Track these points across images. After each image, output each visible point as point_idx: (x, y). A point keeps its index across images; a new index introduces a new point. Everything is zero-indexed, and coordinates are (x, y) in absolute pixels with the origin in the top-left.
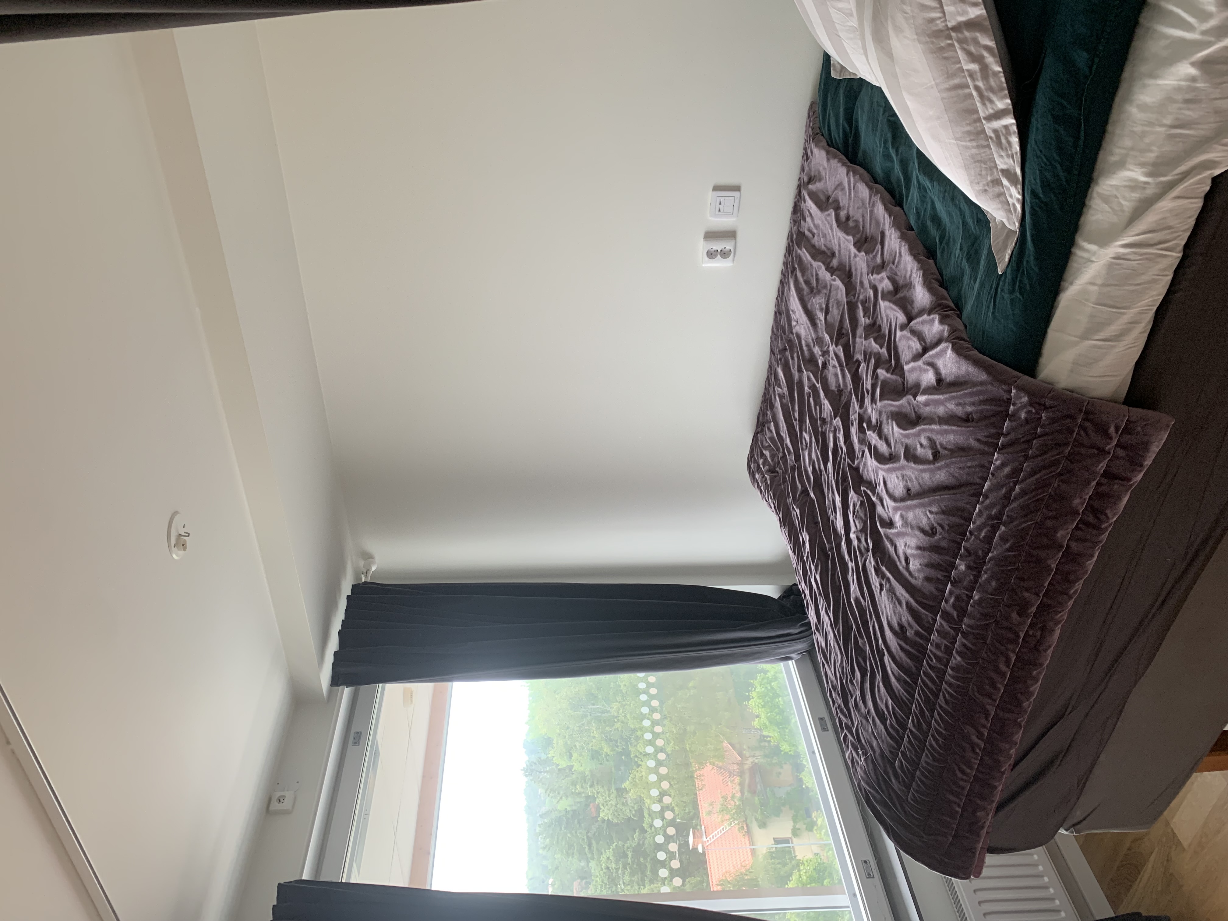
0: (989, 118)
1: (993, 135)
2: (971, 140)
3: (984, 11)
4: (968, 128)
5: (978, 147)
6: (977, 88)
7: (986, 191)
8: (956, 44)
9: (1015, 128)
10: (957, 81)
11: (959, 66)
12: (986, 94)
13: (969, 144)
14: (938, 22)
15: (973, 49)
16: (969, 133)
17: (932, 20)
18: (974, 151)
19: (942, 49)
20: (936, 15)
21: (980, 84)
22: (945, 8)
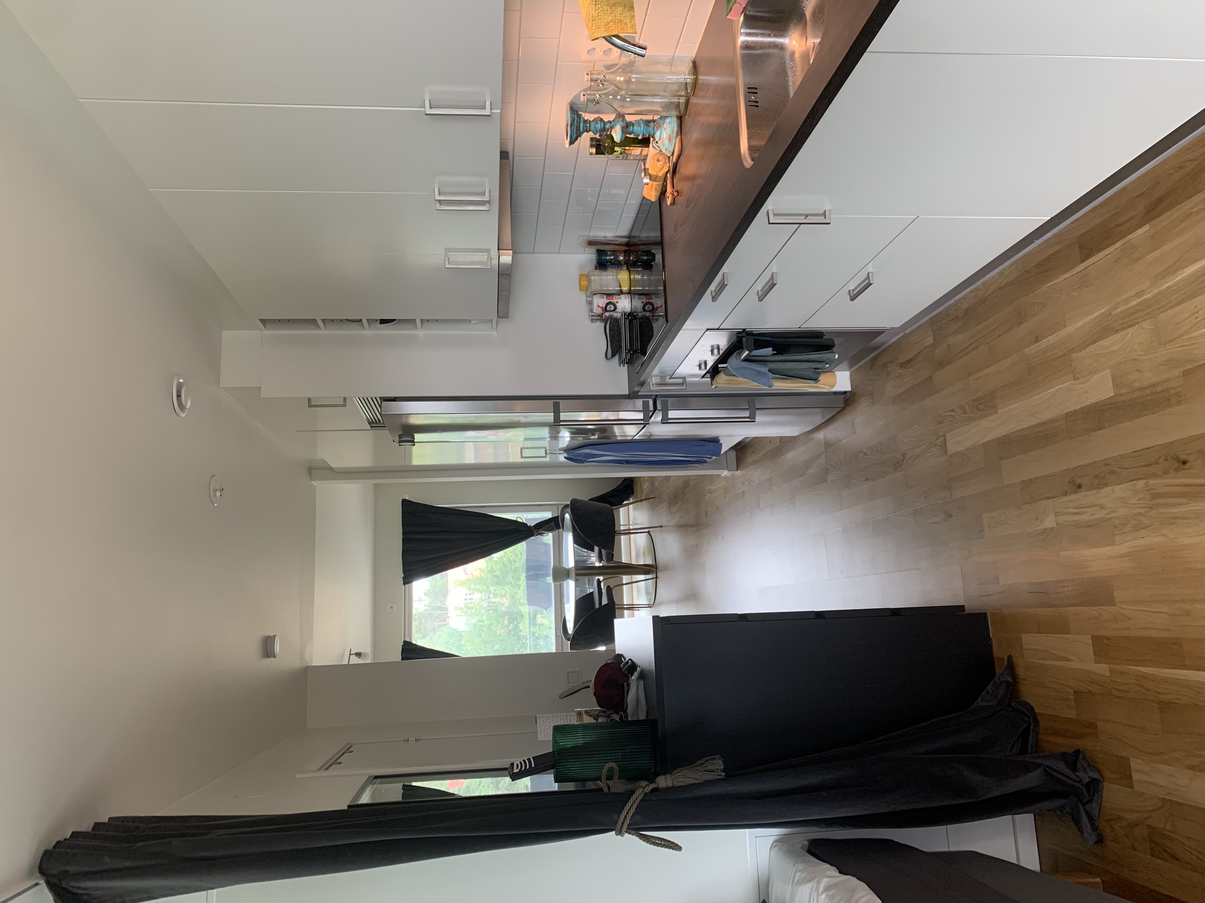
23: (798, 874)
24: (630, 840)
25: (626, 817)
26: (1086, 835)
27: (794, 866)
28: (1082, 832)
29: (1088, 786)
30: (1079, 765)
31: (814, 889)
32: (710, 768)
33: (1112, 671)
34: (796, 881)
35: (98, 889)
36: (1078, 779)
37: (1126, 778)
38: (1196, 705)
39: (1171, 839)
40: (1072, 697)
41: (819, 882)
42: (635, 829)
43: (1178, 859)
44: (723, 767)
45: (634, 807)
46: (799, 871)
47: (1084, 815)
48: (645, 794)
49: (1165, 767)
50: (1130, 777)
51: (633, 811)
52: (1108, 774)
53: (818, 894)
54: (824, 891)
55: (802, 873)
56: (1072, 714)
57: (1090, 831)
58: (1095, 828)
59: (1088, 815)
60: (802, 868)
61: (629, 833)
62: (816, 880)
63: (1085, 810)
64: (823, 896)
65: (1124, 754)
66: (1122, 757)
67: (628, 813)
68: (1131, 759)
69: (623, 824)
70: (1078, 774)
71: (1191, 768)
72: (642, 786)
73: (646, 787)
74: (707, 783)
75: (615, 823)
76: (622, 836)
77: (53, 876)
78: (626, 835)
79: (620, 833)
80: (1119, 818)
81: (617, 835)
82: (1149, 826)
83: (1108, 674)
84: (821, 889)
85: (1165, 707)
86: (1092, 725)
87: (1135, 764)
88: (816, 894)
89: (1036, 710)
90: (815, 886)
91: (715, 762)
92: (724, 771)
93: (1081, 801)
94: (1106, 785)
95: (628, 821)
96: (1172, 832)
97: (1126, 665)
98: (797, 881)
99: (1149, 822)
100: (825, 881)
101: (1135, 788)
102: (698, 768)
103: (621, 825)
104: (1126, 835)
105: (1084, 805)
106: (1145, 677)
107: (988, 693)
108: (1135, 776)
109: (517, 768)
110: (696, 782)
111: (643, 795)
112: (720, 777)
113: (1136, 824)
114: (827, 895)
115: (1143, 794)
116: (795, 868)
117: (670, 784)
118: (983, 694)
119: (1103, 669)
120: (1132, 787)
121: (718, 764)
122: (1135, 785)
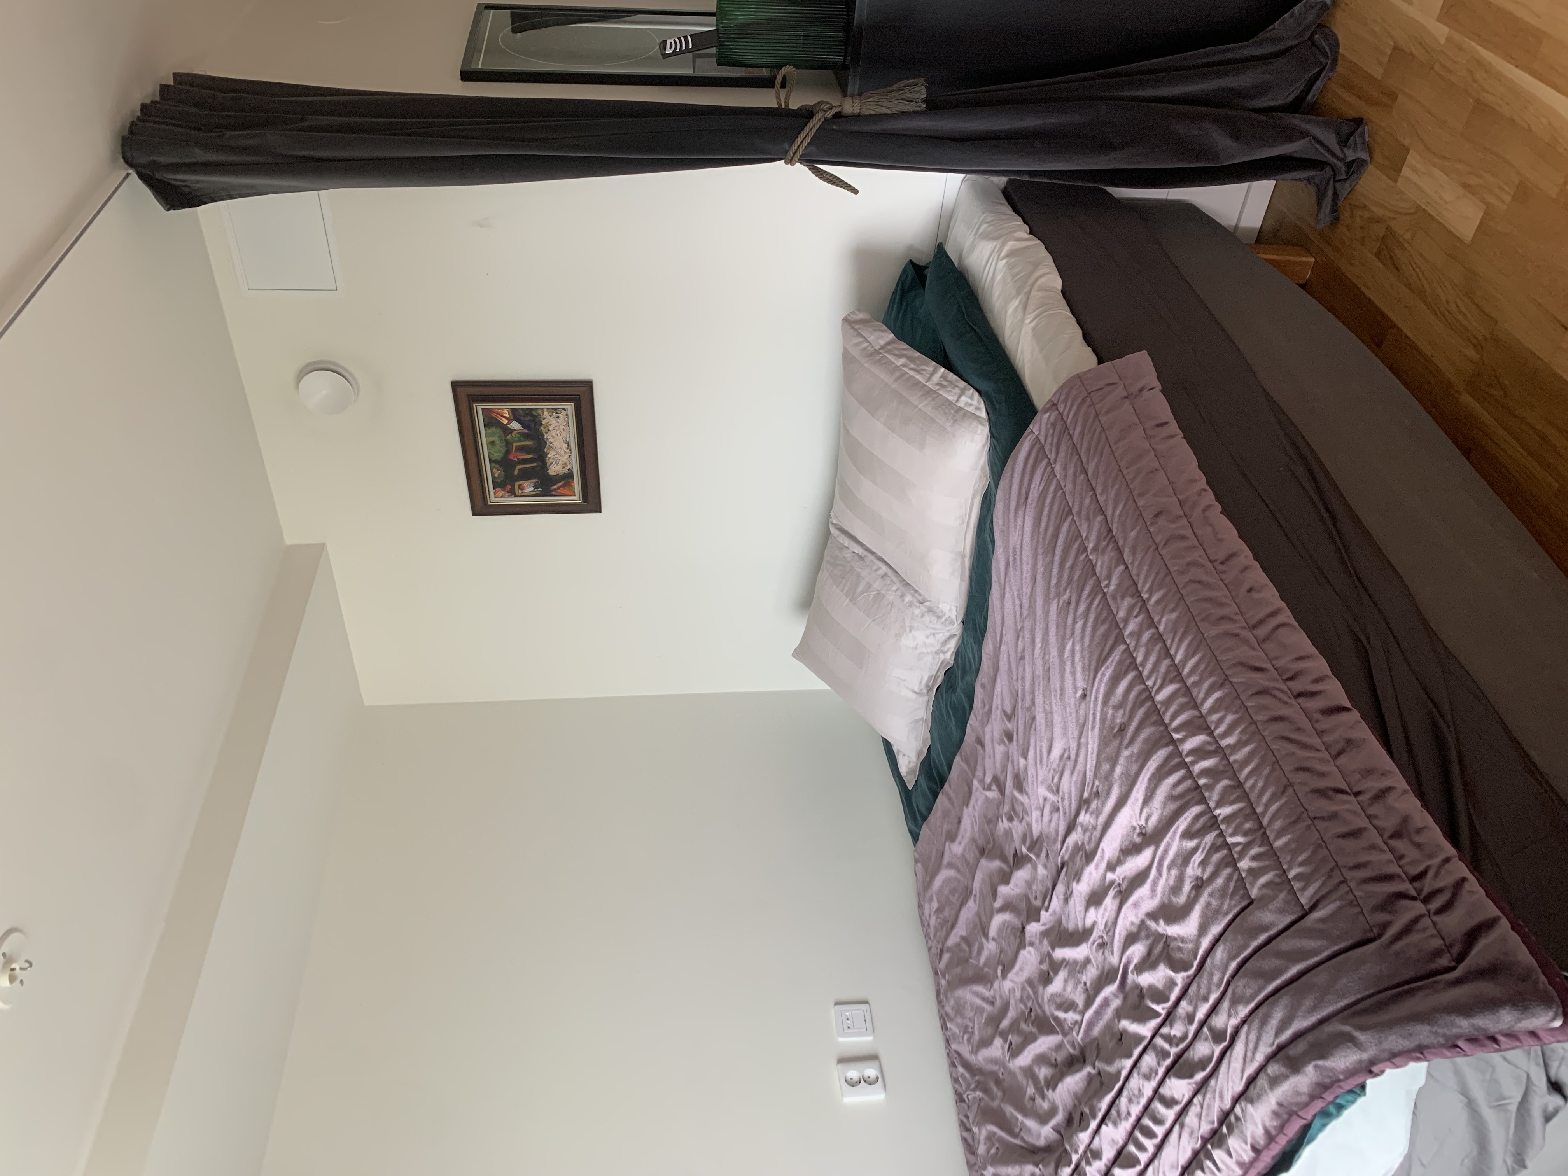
0: (929, 379)
1: (937, 387)
2: (926, 399)
3: (893, 335)
4: (920, 393)
5: (933, 399)
6: (912, 369)
7: (956, 420)
8: (886, 354)
9: (947, 371)
10: (897, 374)
11: (894, 365)
12: (918, 369)
13: (927, 402)
14: (869, 348)
15: (897, 352)
16: (923, 395)
17: (865, 349)
18: (932, 403)
19: (878, 361)
20: (867, 344)
21: (912, 366)
22: (869, 339)
23: (985, 226)
24: (801, 169)
25: (799, 147)
26: (1322, 215)
27: (983, 213)
28: (1319, 210)
29: (1349, 165)
30: (1350, 142)
31: (996, 250)
32: (908, 95)
33: (1449, 39)
34: (981, 231)
35: (198, 182)
36: (1342, 156)
37: (1395, 167)
38: (1514, 120)
39: (1403, 248)
40: (1389, 51)
41: (1004, 244)
42: (810, 161)
43: (1397, 269)
44: (924, 96)
45: (811, 135)
46: (987, 223)
47: (1330, 193)
48: (825, 118)
49: (1438, 173)
50: (1400, 170)
51: (808, 140)
52: (1378, 157)
53: (999, 256)
54: (1007, 256)
55: (989, 226)
56: (1377, 72)
57: (1328, 211)
58: (1335, 209)
59: (1335, 194)
60: (990, 219)
61: (801, 163)
62: (1001, 240)
63: (1335, 188)
64: (1004, 261)
65: (1406, 142)
66: (1403, 145)
67: (801, 142)
68: (1411, 151)
69: (794, 154)
70: (1346, 150)
71: (1466, 186)
72: (823, 109)
73: (827, 111)
74: (903, 114)
75: (787, 152)
76: (792, 165)
77: (144, 166)
78: (798, 164)
79: (791, 162)
80: (1365, 207)
81: (786, 163)
82: (1388, 228)
83: (1443, 41)
84: (1003, 254)
85: (1482, 108)
86: (1392, 96)
87: (1412, 158)
88: (997, 256)
89: (1341, 50)
90: (998, 247)
91: (917, 89)
92: (925, 101)
93: (1335, 177)
94: (1371, 167)
95: (801, 152)
96: (1408, 242)
97: (1468, 37)
98: (982, 233)
99: (1392, 224)
100: (1011, 245)
101: (1399, 184)
102: (894, 94)
103: (792, 155)
104: (1362, 228)
105: (1336, 181)
106: (1480, 63)
107: (1292, 15)
108: (1406, 171)
109: (671, 48)
110: (889, 112)
111: (822, 120)
112: (919, 109)
113: (1379, 220)
114: (1007, 262)
115: (1403, 193)
116: (982, 217)
117: (857, 110)
118: (1286, 15)
119: (1441, 31)
120: (1396, 181)
121: (920, 92)
122: (1400, 179)
